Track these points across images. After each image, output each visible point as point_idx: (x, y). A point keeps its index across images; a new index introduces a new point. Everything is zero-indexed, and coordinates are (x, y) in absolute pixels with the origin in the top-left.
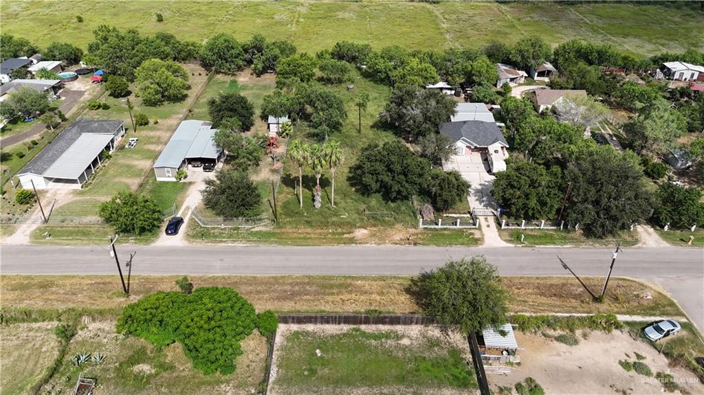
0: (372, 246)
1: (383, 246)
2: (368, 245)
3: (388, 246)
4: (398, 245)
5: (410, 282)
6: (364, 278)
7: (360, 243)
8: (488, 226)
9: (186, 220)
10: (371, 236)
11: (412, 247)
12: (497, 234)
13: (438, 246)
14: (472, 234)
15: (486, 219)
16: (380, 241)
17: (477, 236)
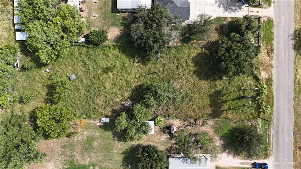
0: (274, 71)
1: (274, 66)
2: (273, 72)
3: (274, 63)
4: (273, 58)
5: (298, 55)
6: (296, 76)
7: (272, 75)
8: (258, 12)
9: (253, 161)
10: (267, 71)
11: (275, 51)
12: (263, 9)
13: (273, 39)
14: (264, 21)
15: (251, 11)
16: (269, 66)
17: (266, 19)
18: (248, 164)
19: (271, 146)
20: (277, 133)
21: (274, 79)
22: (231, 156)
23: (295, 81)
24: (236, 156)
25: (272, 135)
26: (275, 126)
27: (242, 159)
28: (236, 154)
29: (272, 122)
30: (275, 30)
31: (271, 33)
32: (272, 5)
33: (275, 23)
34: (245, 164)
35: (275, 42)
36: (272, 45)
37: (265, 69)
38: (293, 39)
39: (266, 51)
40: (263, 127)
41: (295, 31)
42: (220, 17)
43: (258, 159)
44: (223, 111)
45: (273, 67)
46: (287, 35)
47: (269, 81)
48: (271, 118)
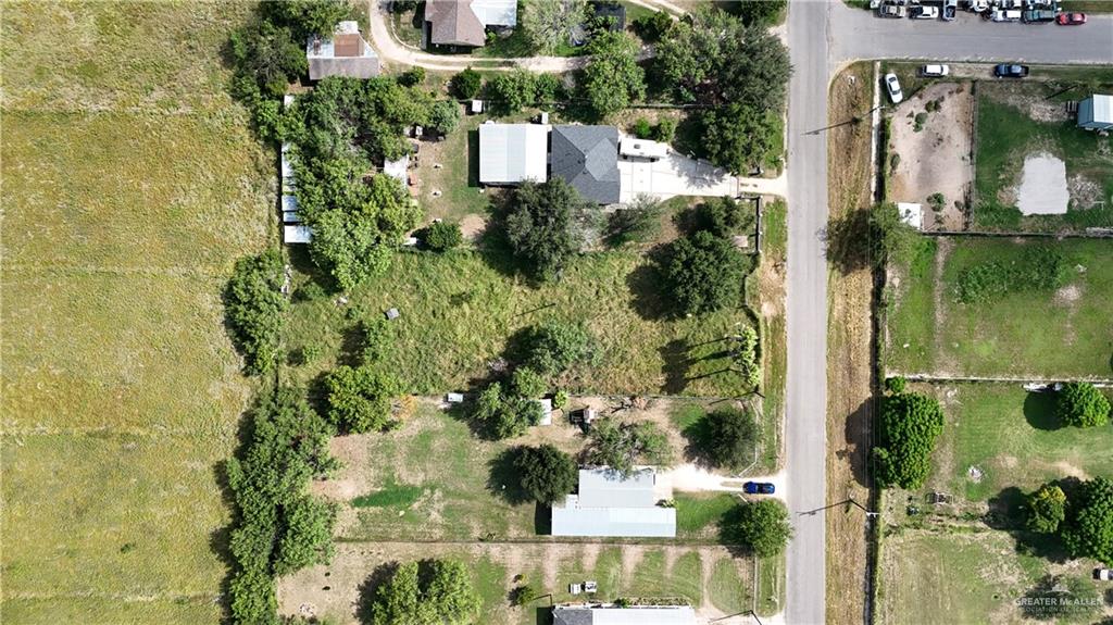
0: (787, 302)
1: (787, 291)
2: (785, 305)
3: (787, 285)
4: (786, 276)
5: (835, 271)
6: (831, 312)
7: (783, 311)
8: (755, 186)
9: (747, 480)
10: (773, 301)
11: (789, 265)
12: (767, 180)
13: (786, 239)
14: (768, 204)
15: (742, 185)
16: (779, 293)
17: (772, 200)
18: (737, 484)
19: (782, 450)
20: (795, 424)
21: (788, 318)
22: (703, 471)
23: (829, 322)
24: (713, 469)
25: (783, 427)
26: (790, 410)
27: (725, 476)
28: (714, 466)
29: (784, 403)
30: (790, 221)
31: (783, 227)
32: (785, 171)
33: (790, 208)
34: (731, 486)
35: (790, 245)
36: (784, 251)
37: (771, 299)
38: (824, 240)
39: (771, 263)
40: (767, 411)
41: (830, 224)
42: (681, 196)
43: (757, 475)
44: (688, 380)
45: (785, 294)
46: (813, 232)
47: (778, 320)
48: (782, 394)
